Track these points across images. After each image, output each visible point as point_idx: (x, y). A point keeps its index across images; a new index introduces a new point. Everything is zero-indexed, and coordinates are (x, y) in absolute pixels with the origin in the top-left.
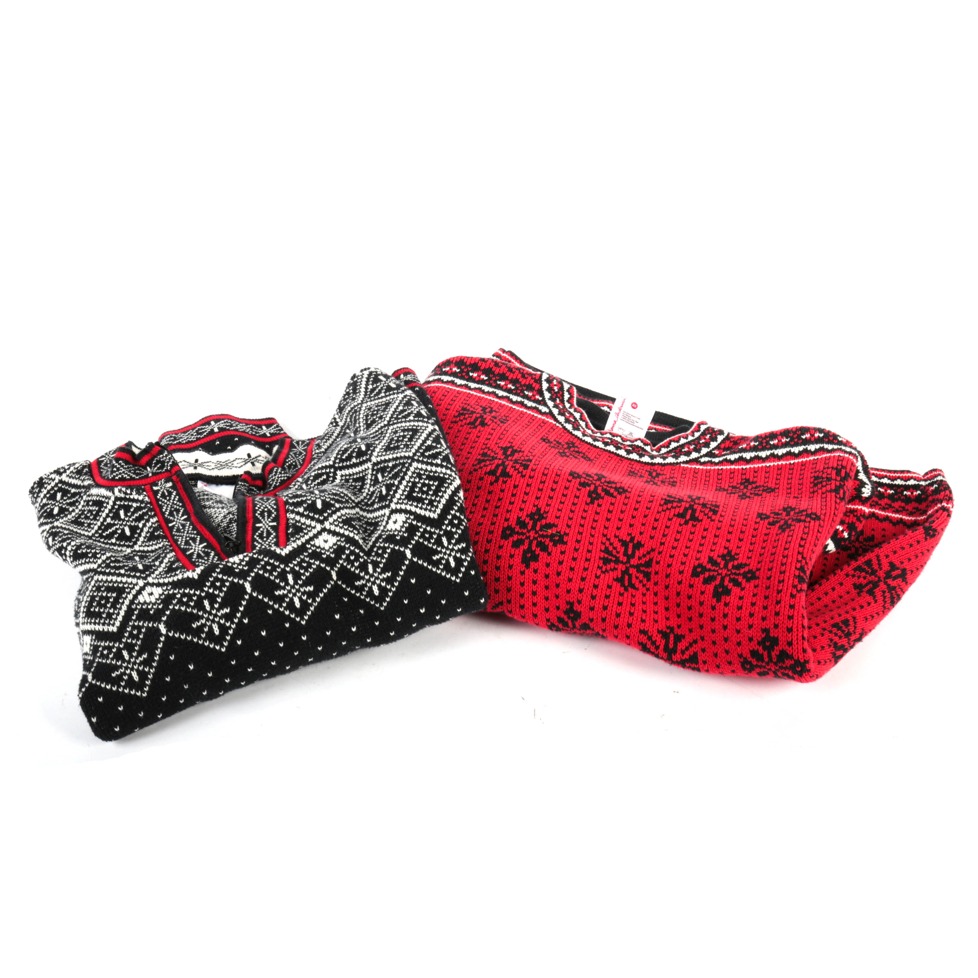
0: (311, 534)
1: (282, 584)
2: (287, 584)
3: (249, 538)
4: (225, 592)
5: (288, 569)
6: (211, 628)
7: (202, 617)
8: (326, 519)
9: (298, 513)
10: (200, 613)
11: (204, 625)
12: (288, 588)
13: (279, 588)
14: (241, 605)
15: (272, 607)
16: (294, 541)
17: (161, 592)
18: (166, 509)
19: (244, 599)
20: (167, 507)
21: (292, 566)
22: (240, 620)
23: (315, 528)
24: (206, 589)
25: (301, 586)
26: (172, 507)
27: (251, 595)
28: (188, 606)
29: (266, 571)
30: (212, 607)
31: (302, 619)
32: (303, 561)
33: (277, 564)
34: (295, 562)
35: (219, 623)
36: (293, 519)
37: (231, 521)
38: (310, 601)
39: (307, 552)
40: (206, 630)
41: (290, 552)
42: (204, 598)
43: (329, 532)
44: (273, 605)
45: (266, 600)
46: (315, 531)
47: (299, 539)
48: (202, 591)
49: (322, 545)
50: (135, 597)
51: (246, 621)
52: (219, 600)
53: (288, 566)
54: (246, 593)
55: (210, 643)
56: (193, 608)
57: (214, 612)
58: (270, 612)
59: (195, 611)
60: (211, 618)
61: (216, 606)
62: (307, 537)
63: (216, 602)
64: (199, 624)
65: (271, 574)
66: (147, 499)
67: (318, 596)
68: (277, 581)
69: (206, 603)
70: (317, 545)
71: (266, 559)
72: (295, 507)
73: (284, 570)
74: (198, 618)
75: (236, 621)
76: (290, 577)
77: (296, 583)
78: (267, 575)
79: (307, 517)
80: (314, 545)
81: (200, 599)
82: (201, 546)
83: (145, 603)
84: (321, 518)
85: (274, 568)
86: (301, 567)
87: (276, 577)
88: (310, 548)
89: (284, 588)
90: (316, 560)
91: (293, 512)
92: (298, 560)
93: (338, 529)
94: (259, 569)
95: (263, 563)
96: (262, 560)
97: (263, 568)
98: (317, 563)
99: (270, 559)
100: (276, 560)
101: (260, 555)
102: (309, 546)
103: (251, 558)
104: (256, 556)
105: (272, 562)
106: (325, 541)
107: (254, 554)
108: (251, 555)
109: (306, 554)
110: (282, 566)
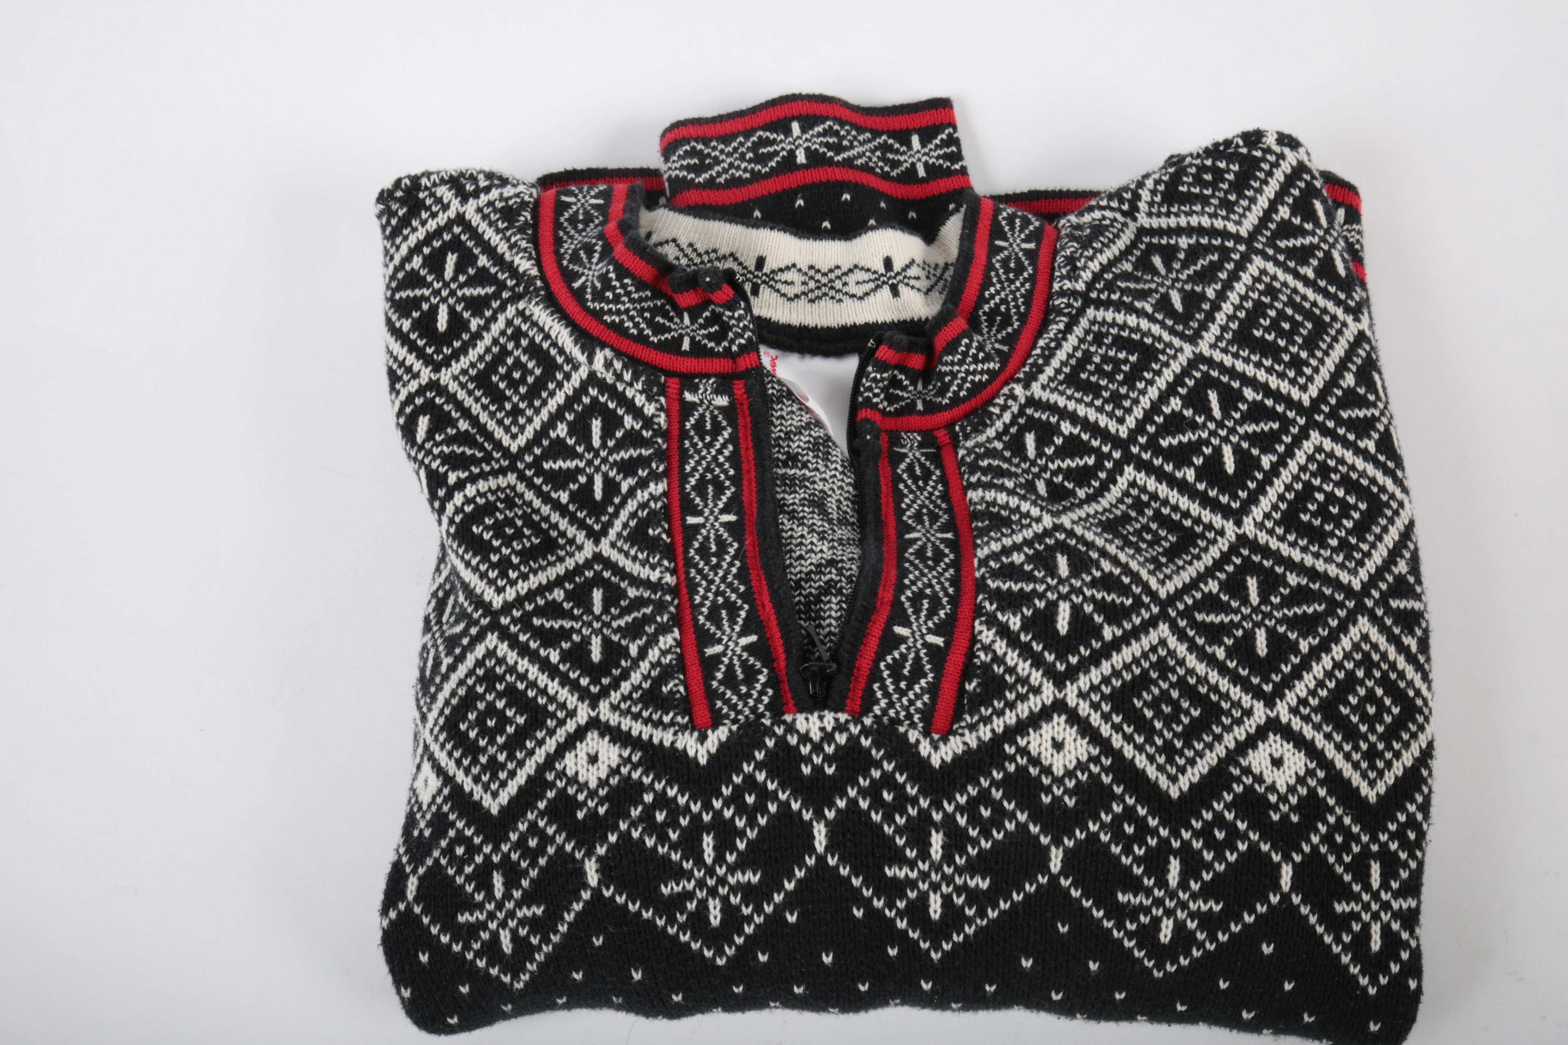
0: (1023, 710)
1: (910, 854)
2: (924, 854)
3: (864, 664)
4: (762, 830)
5: (937, 817)
6: (703, 905)
7: (689, 875)
9: (1004, 631)
10: (687, 865)
11: (689, 895)
12: (924, 867)
13: (900, 859)
14: (790, 876)
15: (866, 904)
16: (972, 727)
17: (615, 763)
18: (694, 469)
19: (802, 864)
20: (698, 463)
21: (949, 808)
22: (780, 910)
23: (1037, 691)
24: (717, 804)
25: (959, 871)
26: (708, 469)
27: (821, 859)
28: (663, 838)
29: (877, 803)
30: (719, 859)
31: (937, 947)
32: (984, 797)
33: (912, 791)
34: (962, 800)
35: (725, 900)
36: (987, 648)
37: (829, 588)
38: (970, 912)
39: (1001, 768)
40: (691, 906)
41: (956, 758)
42: (708, 829)
43: (1074, 718)
44: (870, 900)
45: (856, 882)
46: (1035, 703)
47: (987, 720)
48: (707, 806)
49: (1048, 756)
50: (561, 751)
51: (792, 918)
52: (741, 845)
53: (939, 807)
54: (812, 850)
55: (694, 938)
56: (674, 847)
57: (721, 871)
58: (858, 913)
59: (675, 857)
60: (711, 882)
61: (731, 858)
62: (1010, 718)
63: (733, 848)
64: (678, 889)
65: (889, 818)
66: (662, 419)
67: (995, 906)
68: (900, 842)
69: (708, 842)
70: (1033, 750)
71: (888, 767)
72: (1002, 609)
73: (924, 815)
74: (680, 874)
75: (769, 909)
76: (937, 840)
77: (948, 858)
78: (876, 817)
79: (1026, 651)
80: (1024, 751)
81: (697, 828)
82: (744, 641)
83: (575, 778)
84: (1060, 669)
85: (902, 801)
86: (975, 819)
87: (899, 831)
88: (1012, 759)
89: (912, 865)
90: (1020, 806)
91: (991, 621)
92: (973, 791)
93: (1095, 719)
94: (862, 792)
95: (876, 774)
96: (878, 765)
97: (874, 792)
98: (1022, 817)
99: (899, 768)
100: (911, 779)
101: (877, 744)
102: (1010, 750)
103: (853, 740)
104: (866, 742)
105: (900, 779)
106: (1058, 746)
107: (865, 731)
108: (855, 730)
109: (997, 775)
110: (924, 803)
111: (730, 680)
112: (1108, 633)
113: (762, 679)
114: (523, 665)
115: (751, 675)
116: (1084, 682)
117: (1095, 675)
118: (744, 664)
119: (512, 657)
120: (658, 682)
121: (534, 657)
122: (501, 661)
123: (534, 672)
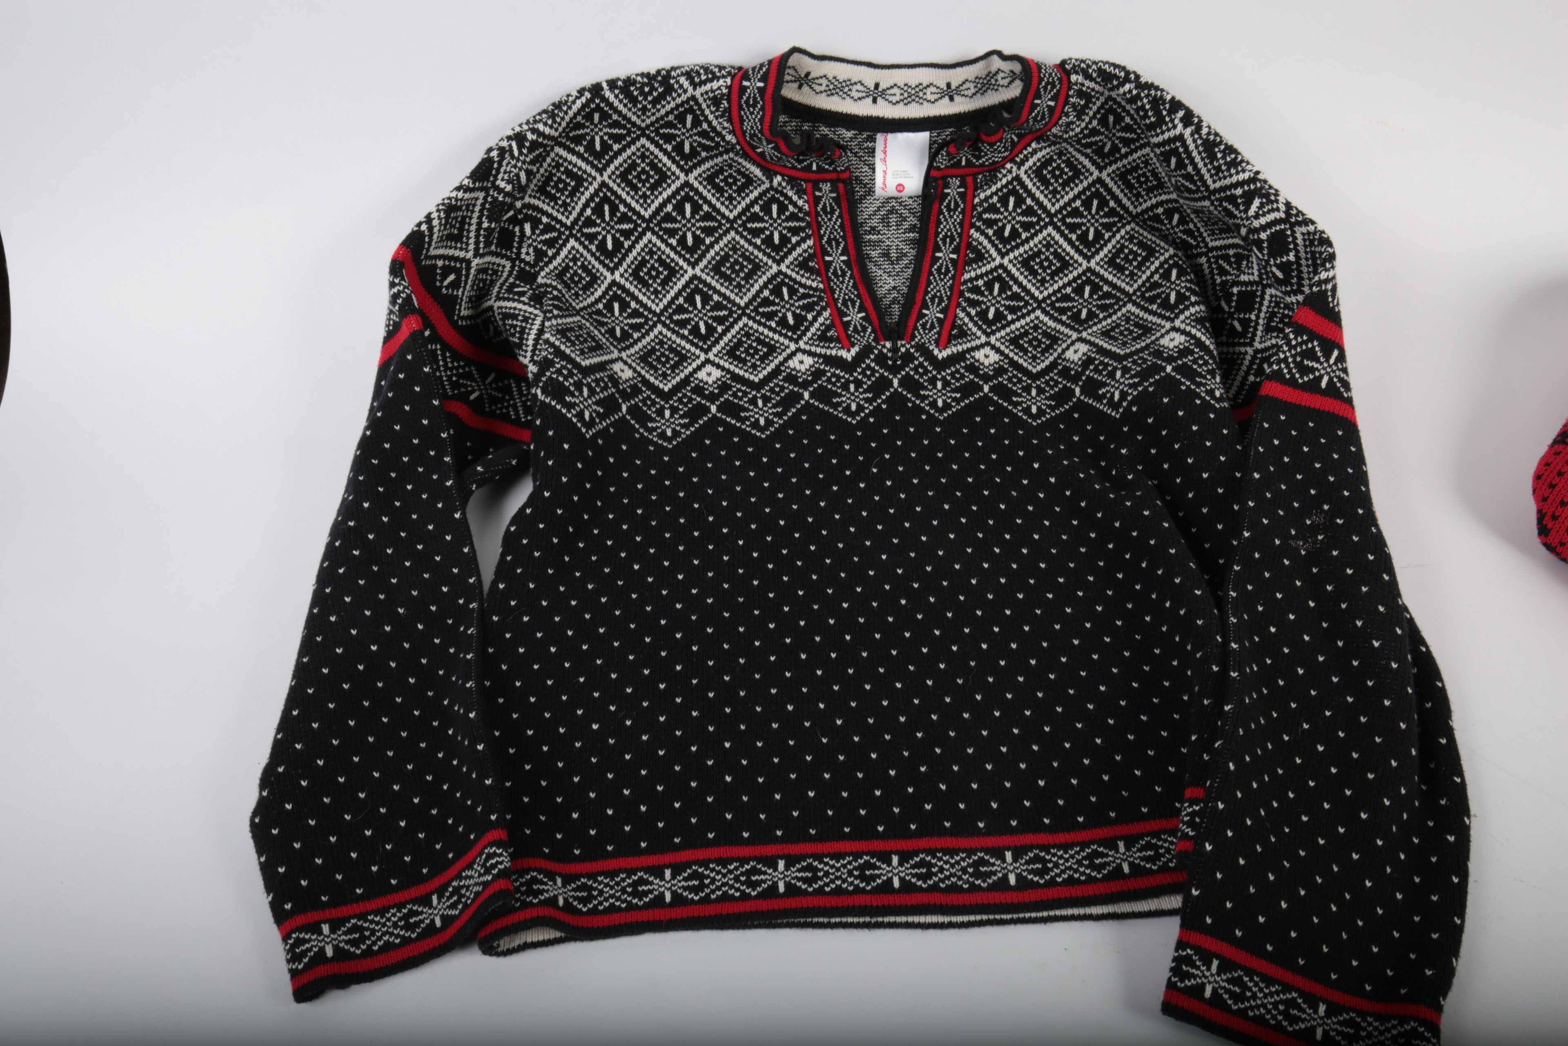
0: (974, 344)
1: (930, 387)
2: (935, 387)
3: (911, 325)
4: (873, 381)
5: (939, 377)
7: (844, 396)
8: (993, 333)
9: (968, 315)
10: (844, 392)
11: (843, 401)
12: (935, 391)
13: (926, 389)
14: (884, 395)
15: (913, 402)
16: (955, 346)
17: (812, 363)
19: (888, 391)
21: (944, 374)
22: (879, 405)
23: (979, 338)
24: (855, 374)
25: (949, 392)
27: (896, 389)
28: (834, 386)
29: (917, 372)
30: (856, 391)
31: (941, 415)
32: (957, 371)
33: (930, 368)
34: (949, 371)
36: (961, 319)
38: (952, 404)
39: (964, 361)
40: (844, 404)
41: (947, 357)
42: (852, 382)
43: (993, 347)
44: (915, 401)
45: (909, 396)
46: (978, 342)
47: (959, 345)
48: (851, 375)
49: (982, 359)
50: (786, 360)
51: (884, 407)
52: (865, 386)
53: (940, 373)
54: (892, 387)
55: (844, 415)
56: (839, 388)
57: (857, 394)
58: (910, 406)
59: (839, 391)
60: (852, 398)
61: (861, 390)
62: (968, 346)
63: (862, 387)
64: (839, 400)
65: (921, 377)
67: (963, 402)
68: (926, 384)
69: (852, 386)
70: (977, 357)
71: (921, 359)
72: (968, 306)
73: (934, 376)
74: (840, 396)
75: (875, 404)
76: (939, 383)
77: (944, 388)
78: (917, 377)
79: (976, 323)
80: (973, 357)
81: (848, 382)
82: (860, 316)
83: (794, 369)
84: (989, 330)
85: (926, 372)
86: (954, 377)
87: (925, 381)
88: (969, 359)
89: (930, 391)
90: (971, 374)
91: (963, 310)
92: (953, 369)
93: (1003, 348)
94: (911, 369)
95: (916, 363)
96: (917, 359)
97: (916, 369)
98: (972, 377)
99: (925, 360)
100: (930, 364)
101: (917, 351)
102: (968, 356)
103: (908, 350)
104: (912, 351)
105: (926, 364)
106: (987, 356)
107: (912, 347)
108: (908, 346)
109: (963, 364)
110: (934, 373)
111: (856, 330)
112: (1009, 318)
113: (869, 330)
114: (761, 329)
115: (864, 329)
116: (998, 335)
117: (1003, 333)
118: (861, 324)
119: (755, 326)
120: (824, 332)
121: (765, 326)
122: (751, 328)
123: (766, 331)
